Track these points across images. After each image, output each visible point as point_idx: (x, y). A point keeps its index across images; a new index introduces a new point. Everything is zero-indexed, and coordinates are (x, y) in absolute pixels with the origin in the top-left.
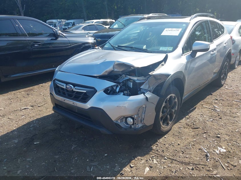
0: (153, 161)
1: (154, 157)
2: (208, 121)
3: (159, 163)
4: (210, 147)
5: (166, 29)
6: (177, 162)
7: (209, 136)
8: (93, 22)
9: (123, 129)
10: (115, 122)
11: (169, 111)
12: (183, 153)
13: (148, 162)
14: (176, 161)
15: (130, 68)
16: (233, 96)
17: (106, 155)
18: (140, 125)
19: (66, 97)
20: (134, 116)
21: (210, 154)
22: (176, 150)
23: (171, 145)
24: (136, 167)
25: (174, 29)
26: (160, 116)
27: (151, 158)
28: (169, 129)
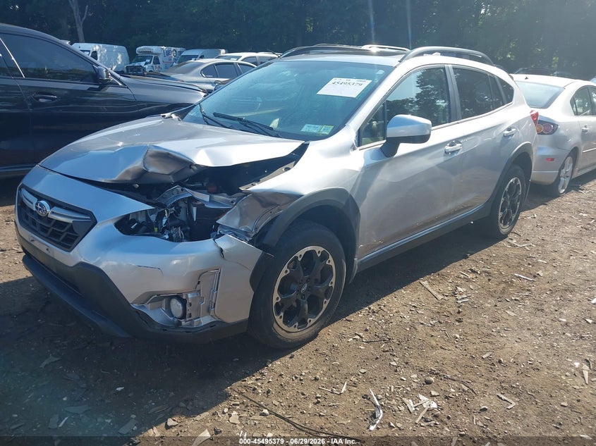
0: (230, 416)
1: (238, 405)
2: (422, 324)
3: (244, 422)
4: (394, 393)
5: (333, 80)
6: (289, 424)
7: (407, 363)
8: (238, 58)
9: (157, 328)
10: (135, 306)
11: (308, 290)
12: (318, 402)
13: (216, 418)
14: (289, 421)
15: (191, 168)
16: (520, 265)
17: (119, 389)
18: (205, 320)
19: (36, 231)
20: (187, 295)
21: (384, 412)
22: (303, 394)
23: (296, 378)
24: (180, 429)
25: (353, 80)
26: (275, 301)
27: (229, 408)
28: (307, 336)
